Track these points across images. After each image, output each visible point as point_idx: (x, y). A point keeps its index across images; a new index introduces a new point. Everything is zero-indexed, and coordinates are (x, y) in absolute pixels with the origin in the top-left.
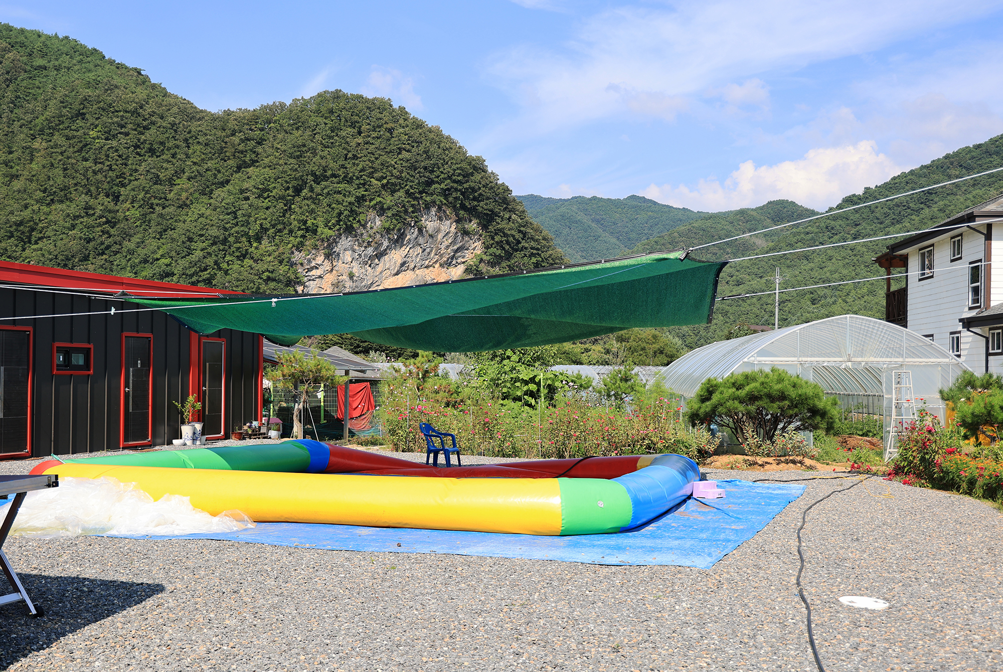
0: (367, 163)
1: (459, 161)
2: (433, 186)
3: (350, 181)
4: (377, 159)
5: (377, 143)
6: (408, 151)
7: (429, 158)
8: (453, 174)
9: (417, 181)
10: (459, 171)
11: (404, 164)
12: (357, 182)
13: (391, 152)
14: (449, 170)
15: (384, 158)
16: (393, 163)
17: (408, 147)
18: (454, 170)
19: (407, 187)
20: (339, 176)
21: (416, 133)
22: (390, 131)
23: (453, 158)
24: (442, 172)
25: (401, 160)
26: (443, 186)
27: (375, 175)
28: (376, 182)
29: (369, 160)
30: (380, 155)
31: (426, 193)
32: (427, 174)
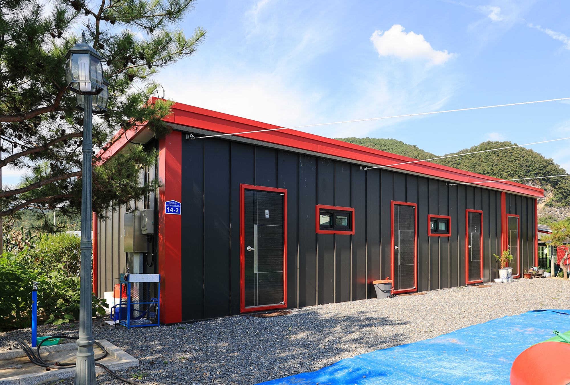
0: (502, 166)
1: (541, 161)
2: (530, 173)
3: (495, 174)
4: (505, 165)
5: (505, 159)
6: (519, 160)
7: (528, 162)
8: (539, 167)
9: (523, 171)
10: (541, 165)
11: (517, 165)
12: (498, 174)
13: (511, 161)
14: (537, 165)
15: (509, 164)
16: (512, 165)
17: (519, 159)
18: (540, 165)
19: (519, 174)
20: (490, 173)
21: (522, 153)
22: (511, 153)
23: (538, 161)
24: (534, 167)
25: (515, 164)
26: (534, 172)
27: (505, 171)
28: (506, 173)
29: (502, 165)
30: (507, 163)
31: (527, 176)
32: (527, 168)
